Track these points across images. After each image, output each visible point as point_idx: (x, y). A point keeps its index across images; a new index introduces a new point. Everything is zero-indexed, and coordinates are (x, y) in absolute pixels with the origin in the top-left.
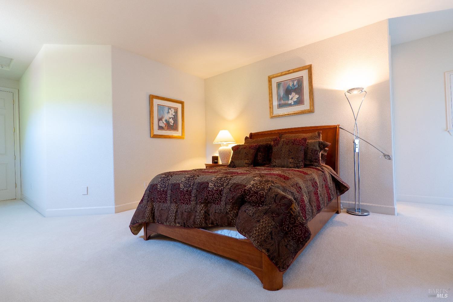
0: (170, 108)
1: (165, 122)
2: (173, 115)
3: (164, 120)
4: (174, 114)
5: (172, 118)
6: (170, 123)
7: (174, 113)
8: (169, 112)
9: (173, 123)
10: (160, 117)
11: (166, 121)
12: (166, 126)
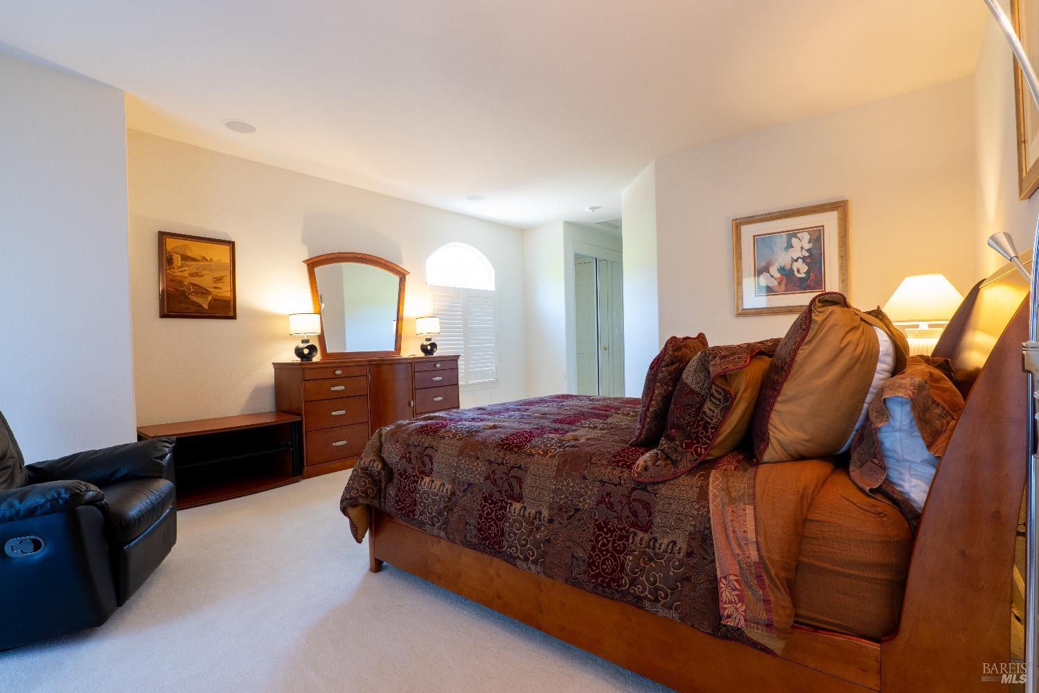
0: (793, 234)
1: (777, 275)
2: (807, 251)
3: (774, 270)
4: (807, 246)
5: (804, 258)
6: (796, 273)
7: (809, 242)
8: (790, 246)
9: (808, 273)
10: (763, 264)
11: (781, 270)
12: (780, 284)
